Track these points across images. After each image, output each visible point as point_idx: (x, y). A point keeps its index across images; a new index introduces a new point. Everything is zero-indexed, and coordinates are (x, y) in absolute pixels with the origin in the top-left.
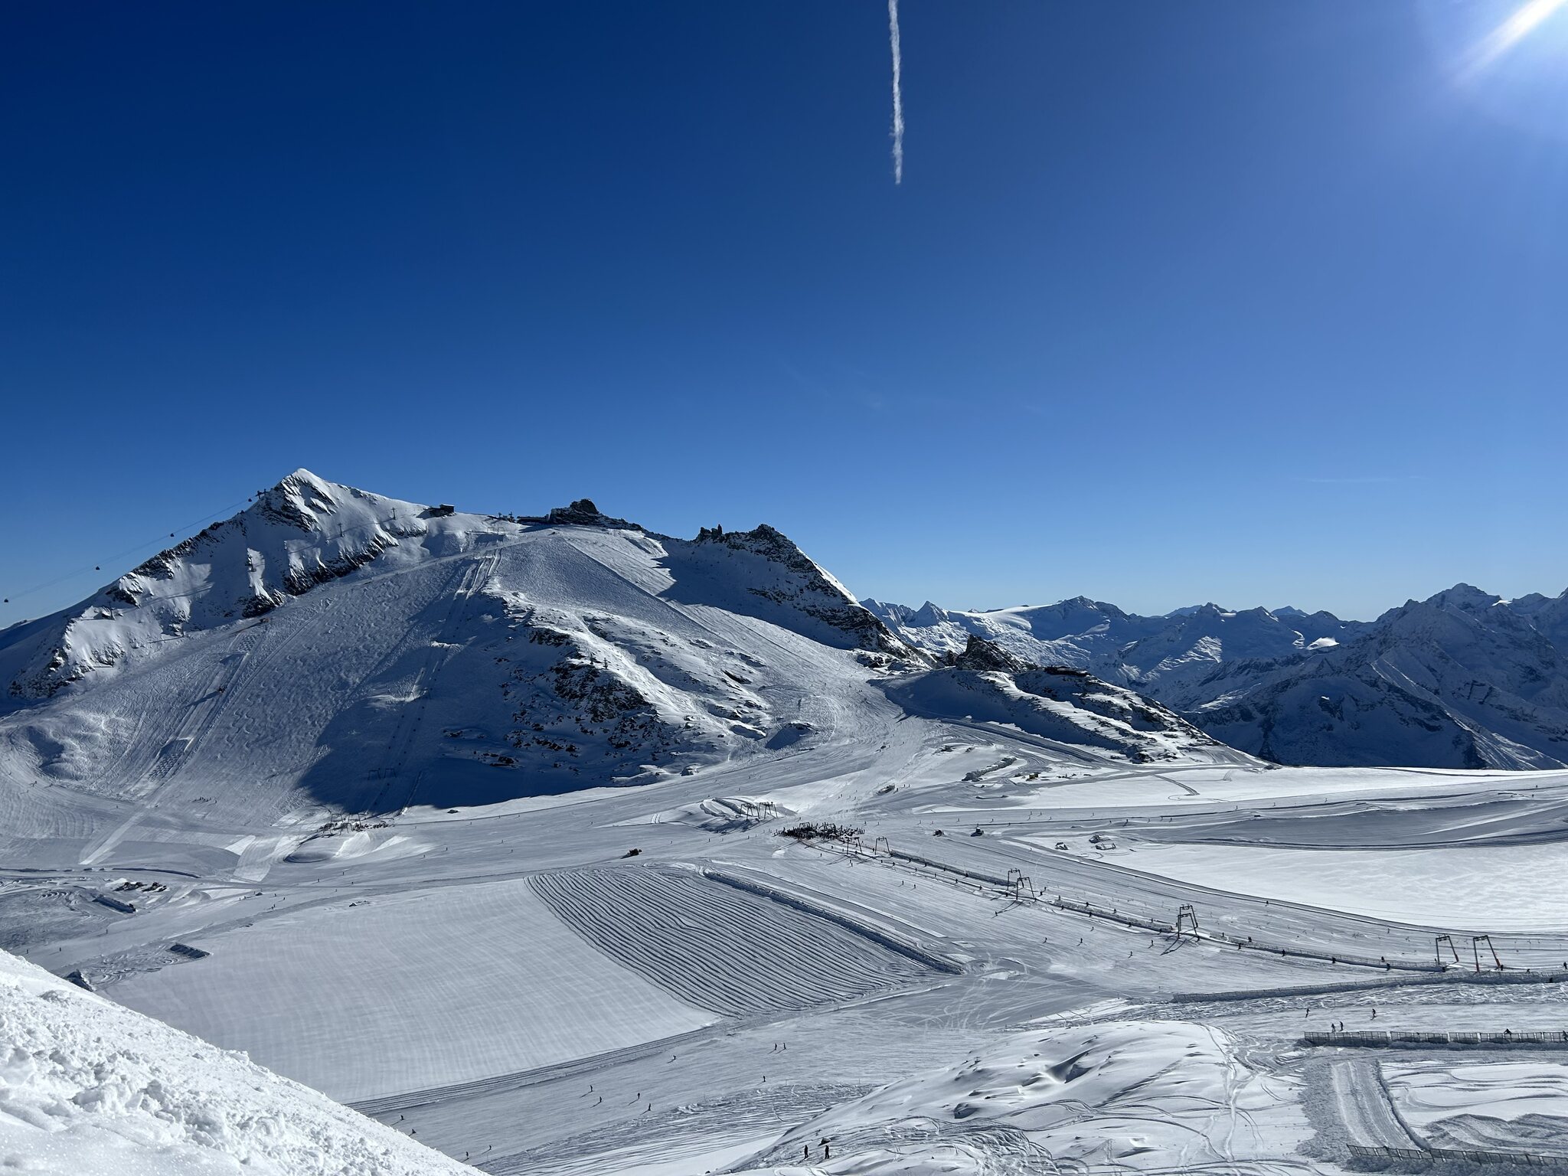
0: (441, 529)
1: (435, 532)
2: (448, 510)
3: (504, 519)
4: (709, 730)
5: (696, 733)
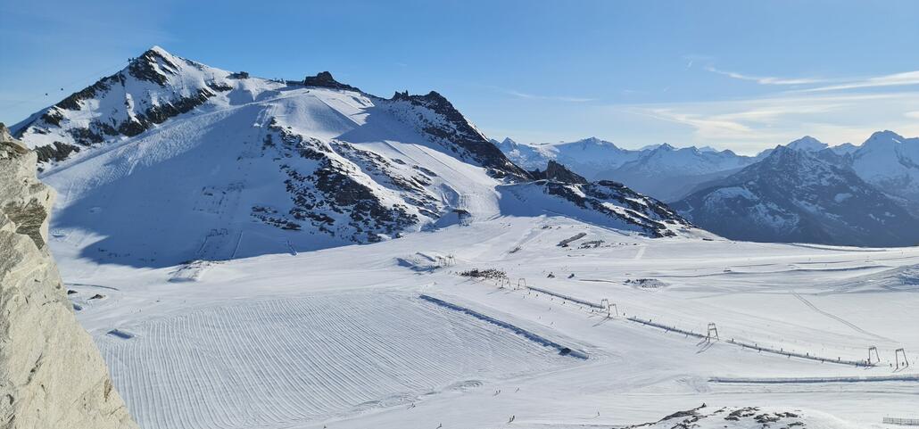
0: (241, 86)
1: (237, 87)
2: (244, 75)
3: (278, 81)
4: (408, 212)
5: (402, 213)
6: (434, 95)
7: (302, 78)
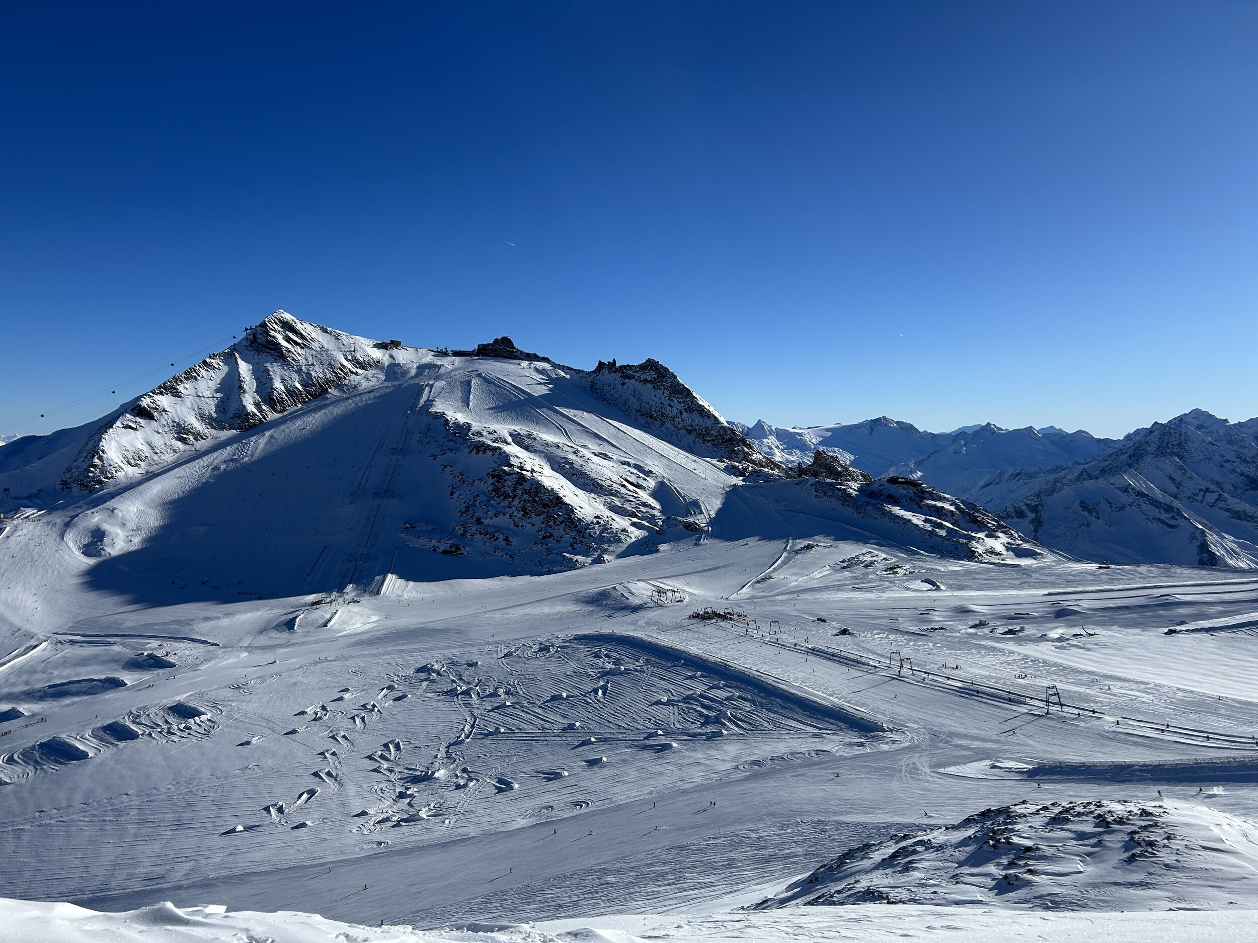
0: (392, 359)
1: (387, 361)
2: (395, 344)
4: (615, 526)
5: (606, 528)
6: (651, 365)
7: (472, 347)
